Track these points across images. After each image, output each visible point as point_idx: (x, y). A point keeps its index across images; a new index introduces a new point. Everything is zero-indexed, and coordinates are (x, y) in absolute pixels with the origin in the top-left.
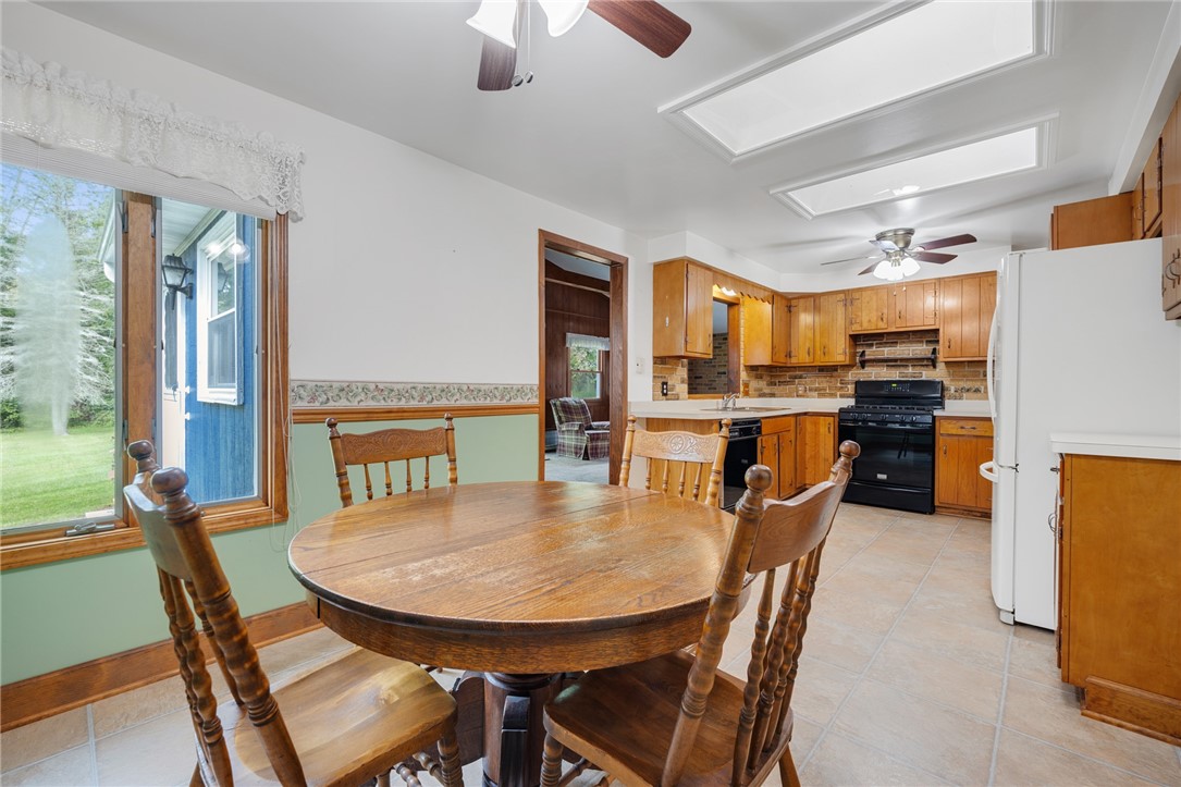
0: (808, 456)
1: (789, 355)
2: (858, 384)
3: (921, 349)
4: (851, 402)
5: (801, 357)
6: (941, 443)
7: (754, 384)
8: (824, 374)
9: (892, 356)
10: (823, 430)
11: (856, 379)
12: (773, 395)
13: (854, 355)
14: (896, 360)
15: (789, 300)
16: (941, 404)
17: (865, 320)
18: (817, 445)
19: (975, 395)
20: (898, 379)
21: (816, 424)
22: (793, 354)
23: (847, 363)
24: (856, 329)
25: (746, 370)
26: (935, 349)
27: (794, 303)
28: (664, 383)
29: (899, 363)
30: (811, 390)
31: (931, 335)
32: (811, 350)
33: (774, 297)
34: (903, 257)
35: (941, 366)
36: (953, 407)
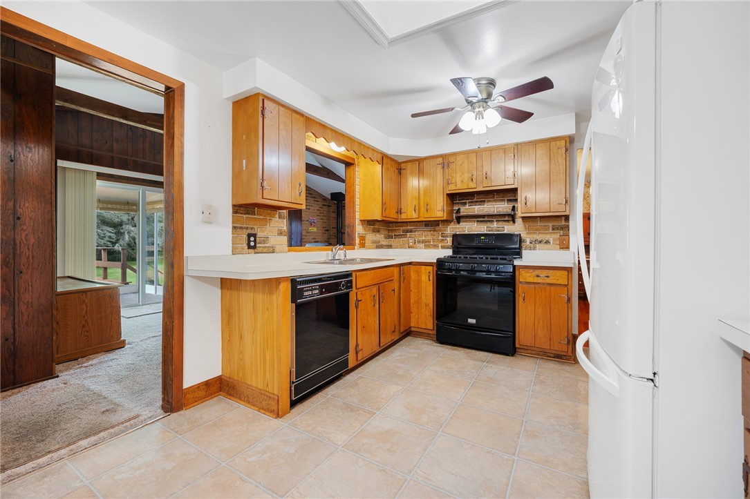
0: (412, 301)
1: (399, 212)
2: (455, 237)
3: (503, 207)
4: (449, 252)
5: (410, 214)
6: (520, 289)
7: (371, 237)
8: (429, 228)
9: (481, 213)
10: (424, 278)
11: (454, 233)
12: (390, 247)
13: (451, 212)
14: (483, 216)
15: (400, 164)
16: (518, 254)
17: (459, 180)
18: (419, 292)
19: (546, 246)
20: (485, 232)
21: (418, 273)
22: (403, 211)
23: (445, 218)
24: (452, 189)
25: (362, 224)
26: (514, 207)
27: (403, 166)
28: (249, 236)
29: (486, 219)
30: (419, 242)
31: (510, 194)
32: (417, 207)
33: (384, 159)
34: (485, 108)
35: (519, 221)
36: (529, 257)
